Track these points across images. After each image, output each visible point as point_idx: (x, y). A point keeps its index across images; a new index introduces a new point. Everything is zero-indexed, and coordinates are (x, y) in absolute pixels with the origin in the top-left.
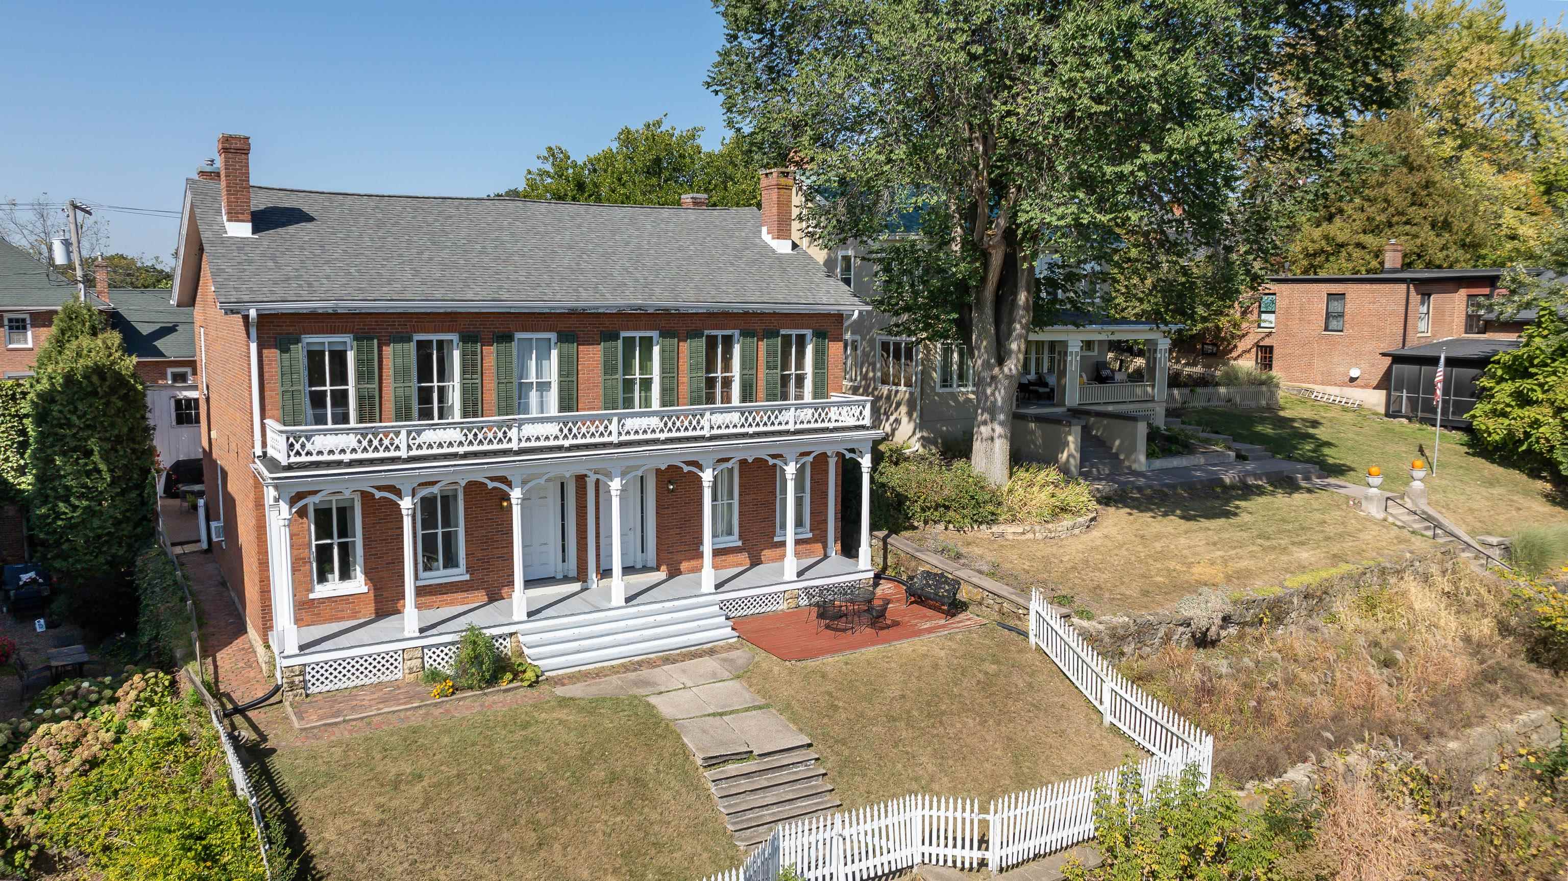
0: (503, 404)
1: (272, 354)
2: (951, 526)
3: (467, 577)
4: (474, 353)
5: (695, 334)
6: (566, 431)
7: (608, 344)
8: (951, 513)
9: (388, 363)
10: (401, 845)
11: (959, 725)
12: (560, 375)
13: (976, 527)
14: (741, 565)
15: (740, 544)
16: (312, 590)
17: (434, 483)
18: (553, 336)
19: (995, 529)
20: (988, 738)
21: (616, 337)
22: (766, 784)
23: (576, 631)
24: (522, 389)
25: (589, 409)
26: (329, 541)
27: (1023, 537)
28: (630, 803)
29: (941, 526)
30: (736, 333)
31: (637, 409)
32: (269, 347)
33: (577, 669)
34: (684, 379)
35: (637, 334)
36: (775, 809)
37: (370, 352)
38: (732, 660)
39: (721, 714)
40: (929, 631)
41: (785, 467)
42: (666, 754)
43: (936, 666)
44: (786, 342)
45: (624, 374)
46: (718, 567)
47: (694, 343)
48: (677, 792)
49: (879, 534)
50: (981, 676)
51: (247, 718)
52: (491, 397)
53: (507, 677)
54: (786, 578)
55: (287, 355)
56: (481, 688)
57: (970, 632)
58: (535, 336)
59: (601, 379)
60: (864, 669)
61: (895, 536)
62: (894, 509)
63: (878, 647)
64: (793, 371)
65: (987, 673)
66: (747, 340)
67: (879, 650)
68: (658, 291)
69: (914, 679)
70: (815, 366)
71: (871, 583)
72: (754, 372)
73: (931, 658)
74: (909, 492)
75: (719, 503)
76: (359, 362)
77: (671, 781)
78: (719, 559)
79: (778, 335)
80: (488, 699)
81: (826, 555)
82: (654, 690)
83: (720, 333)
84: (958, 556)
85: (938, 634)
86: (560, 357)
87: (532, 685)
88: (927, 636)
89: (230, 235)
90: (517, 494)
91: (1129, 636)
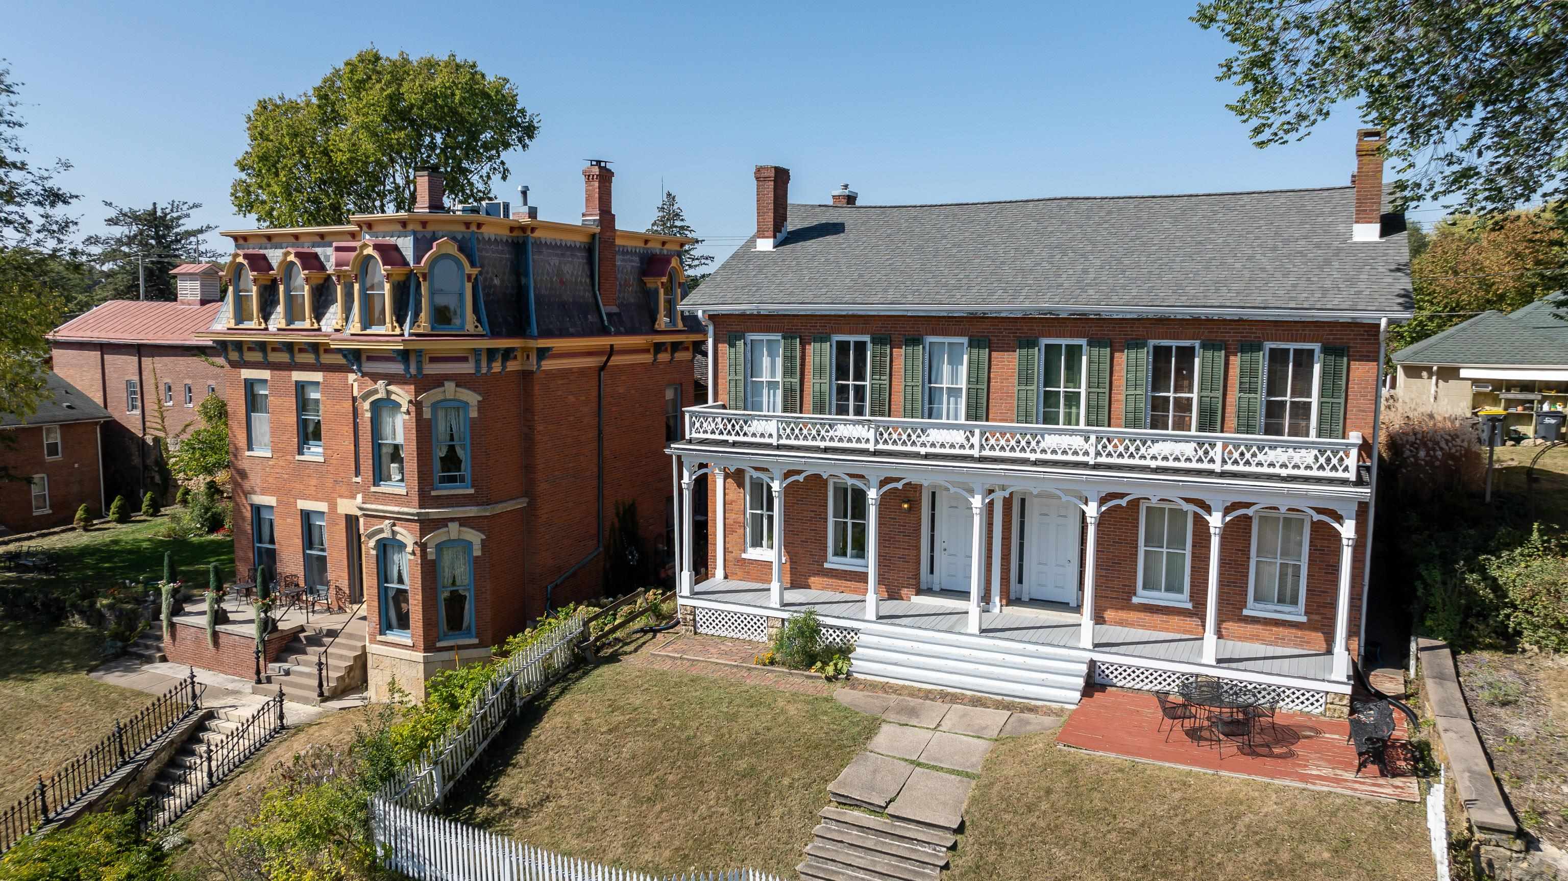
0: (909, 407)
1: (723, 348)
4: (883, 355)
5: (1136, 344)
7: (1023, 352)
9: (809, 360)
12: (969, 382)
15: (1189, 606)
16: (746, 551)
17: (799, 472)
18: (965, 340)
21: (1033, 344)
22: (874, 846)
23: (915, 644)
24: (932, 396)
25: (1001, 420)
26: (759, 512)
28: (742, 801)
30: (1197, 344)
31: (1061, 426)
32: (724, 342)
33: (886, 680)
34: (1120, 395)
35: (1064, 342)
37: (793, 350)
38: (1028, 723)
39: (919, 764)
40: (1304, 778)
41: (1207, 517)
42: (814, 775)
43: (1232, 819)
44: (1277, 357)
45: (1045, 386)
46: (1155, 628)
47: (1133, 354)
48: (790, 811)
49: (1424, 642)
50: (1285, 856)
51: (654, 637)
52: (898, 399)
53: (819, 664)
54: (1204, 661)
55: (733, 350)
56: (796, 668)
57: (1368, 803)
58: (947, 340)
59: (1016, 389)
60: (1132, 784)
61: (1447, 651)
62: (1479, 615)
63: (1196, 769)
64: (1288, 398)
65: (1300, 857)
66: (1209, 354)
67: (1189, 773)
68: (1091, 292)
69: (1179, 819)
70: (1322, 394)
71: (1346, 701)
72: (1219, 394)
73: (1242, 808)
74: (1513, 594)
75: (1165, 550)
76: (785, 357)
77: (794, 801)
78: (1158, 618)
79: (1259, 348)
80: (791, 679)
81: (1329, 652)
82: (904, 719)
83: (1174, 343)
84: (1504, 704)
85: (1310, 787)
86: (970, 362)
87: (829, 679)
88: (1287, 782)
89: (758, 249)
90: (872, 494)
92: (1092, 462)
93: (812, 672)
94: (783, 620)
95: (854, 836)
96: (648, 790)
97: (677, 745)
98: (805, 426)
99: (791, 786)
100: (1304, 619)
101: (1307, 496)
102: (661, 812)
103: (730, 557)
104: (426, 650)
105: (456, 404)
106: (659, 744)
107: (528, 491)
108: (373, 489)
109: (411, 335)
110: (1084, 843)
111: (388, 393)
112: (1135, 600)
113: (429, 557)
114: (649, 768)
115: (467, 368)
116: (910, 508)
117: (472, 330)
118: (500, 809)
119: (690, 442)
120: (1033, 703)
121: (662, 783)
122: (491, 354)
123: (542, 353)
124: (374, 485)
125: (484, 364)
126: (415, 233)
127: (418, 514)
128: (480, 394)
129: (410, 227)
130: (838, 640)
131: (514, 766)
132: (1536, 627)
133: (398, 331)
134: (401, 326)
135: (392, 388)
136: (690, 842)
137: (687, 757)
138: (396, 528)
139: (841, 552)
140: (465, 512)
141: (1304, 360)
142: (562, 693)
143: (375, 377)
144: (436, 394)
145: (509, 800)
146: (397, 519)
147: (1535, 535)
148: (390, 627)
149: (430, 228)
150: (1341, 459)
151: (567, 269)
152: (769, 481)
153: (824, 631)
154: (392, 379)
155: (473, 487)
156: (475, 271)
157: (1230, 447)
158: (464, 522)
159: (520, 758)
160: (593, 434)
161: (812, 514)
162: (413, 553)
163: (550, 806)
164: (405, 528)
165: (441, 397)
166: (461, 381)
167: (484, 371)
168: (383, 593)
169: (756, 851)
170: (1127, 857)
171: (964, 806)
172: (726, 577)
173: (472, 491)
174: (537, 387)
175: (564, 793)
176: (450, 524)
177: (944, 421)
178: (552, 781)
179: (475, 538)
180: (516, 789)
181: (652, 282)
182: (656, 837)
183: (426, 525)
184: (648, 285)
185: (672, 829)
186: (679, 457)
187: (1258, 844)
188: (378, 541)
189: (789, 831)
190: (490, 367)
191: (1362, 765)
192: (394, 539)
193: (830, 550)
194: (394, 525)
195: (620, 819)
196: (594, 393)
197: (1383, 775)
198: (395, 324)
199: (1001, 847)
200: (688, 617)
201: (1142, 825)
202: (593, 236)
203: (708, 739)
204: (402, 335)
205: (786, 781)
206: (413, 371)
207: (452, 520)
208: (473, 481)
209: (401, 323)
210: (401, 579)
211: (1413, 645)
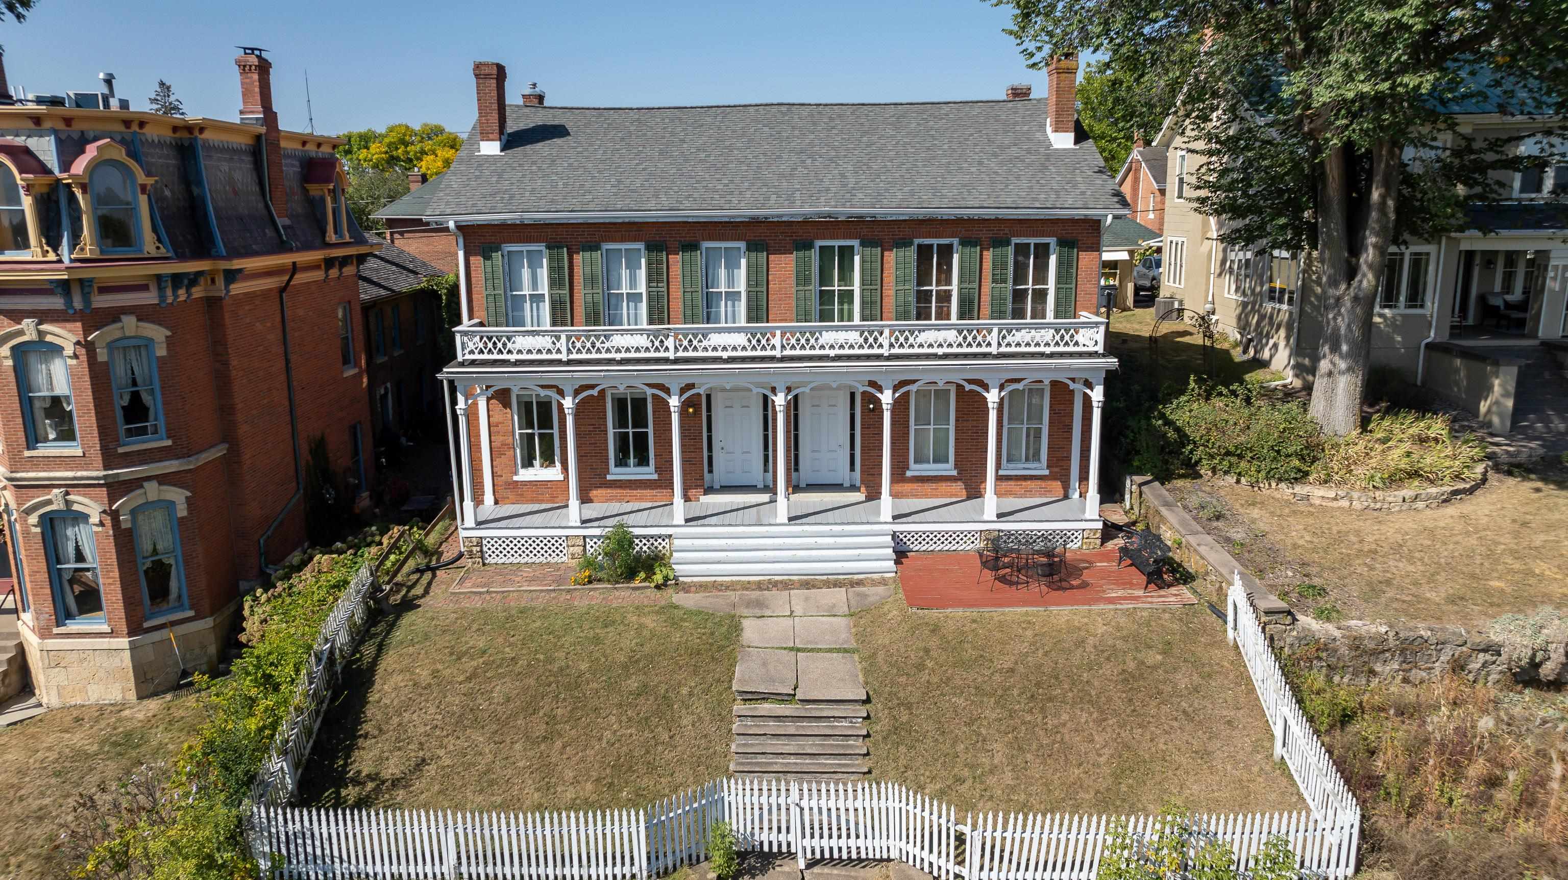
0: (689, 312)
1: (477, 261)
2: (1243, 480)
3: (655, 477)
4: (659, 262)
5: (904, 243)
6: (754, 342)
7: (801, 254)
8: (1243, 464)
9: (578, 271)
11: (1065, 717)
12: (749, 285)
13: (1274, 485)
14: (956, 496)
15: (955, 473)
16: (516, 473)
17: (592, 387)
18: (742, 245)
19: (1299, 489)
20: (1096, 738)
21: (808, 246)
22: (792, 731)
23: (730, 541)
24: (710, 300)
25: (781, 321)
26: (530, 431)
27: (1335, 504)
28: (647, 719)
29: (1231, 479)
30: (955, 241)
31: (836, 323)
32: (476, 255)
33: (713, 579)
34: (890, 291)
35: (837, 243)
36: (792, 760)
37: (560, 260)
38: (866, 596)
39: (798, 650)
40: (1111, 601)
41: (985, 394)
42: (710, 679)
43: (1081, 643)
44: (1022, 250)
45: (821, 286)
46: (926, 496)
47: (901, 252)
48: (700, 718)
49: (1138, 479)
50: (1131, 665)
51: (434, 576)
52: (677, 305)
53: (642, 575)
54: (986, 517)
55: (489, 263)
56: (617, 582)
57: (1164, 611)
58: (723, 245)
59: (794, 290)
60: (990, 631)
61: (1157, 484)
62: (1170, 453)
63: (1029, 609)
64: (1030, 286)
65: (1143, 663)
66: (967, 250)
67: (1027, 613)
68: (861, 196)
69: (1040, 652)
70: (1059, 280)
71: (1098, 535)
72: (976, 285)
73: (1083, 633)
74: (1195, 435)
75: (932, 427)
76: (551, 269)
77: (699, 707)
78: (928, 487)
79: (1008, 243)
80: (617, 593)
81: (1066, 497)
82: (758, 612)
83: (935, 242)
84: (1218, 517)
85: (1119, 606)
86: (749, 267)
87: (658, 587)
88: (1102, 606)
89: (482, 153)
90: (674, 402)
91: (1384, 651)
92: (886, 354)
93: (636, 583)
94: (584, 537)
95: (772, 727)
96: (540, 729)
97: (552, 679)
98: (578, 340)
99: (691, 694)
100: (1047, 472)
101: (1069, 369)
102: (564, 747)
103: (499, 481)
104: (130, 634)
105: (140, 342)
106: (532, 681)
107: (229, 436)
108: (27, 453)
109: (71, 261)
110: (976, 688)
111: (41, 333)
112: (909, 474)
113: (123, 526)
114: (530, 709)
115: (149, 298)
116: (695, 412)
117: (154, 253)
118: (370, 786)
119: (462, 364)
120: (856, 577)
121: (551, 719)
122: (177, 280)
123: (231, 276)
124: (28, 448)
125: (169, 292)
126: (55, 132)
127: (105, 477)
128: (167, 328)
129: (47, 125)
130: (645, 548)
131: (366, 736)
132: (1212, 457)
133: (51, 256)
134: (55, 250)
135: (45, 327)
136: (608, 771)
137: (568, 687)
138: (71, 497)
139: (622, 462)
140: (165, 467)
141: (1042, 253)
142: (380, 648)
143: (19, 315)
144: (112, 331)
145: (377, 774)
146: (70, 487)
147: (1192, 385)
148: (69, 616)
149: (77, 126)
150: (1072, 336)
151: (238, 176)
152: (559, 397)
153: (637, 541)
154: (45, 316)
155: (168, 438)
156: (150, 181)
157: (1004, 332)
158: (163, 479)
159: (367, 727)
160: (280, 364)
161: (591, 428)
162: (101, 524)
163: (431, 769)
164: (84, 495)
165: (118, 334)
166: (143, 314)
167: (170, 300)
168: (55, 577)
169: (681, 762)
170: (1015, 692)
171: (861, 678)
172: (496, 503)
173: (169, 443)
174: (227, 316)
175: (441, 752)
176: (146, 484)
177: (723, 325)
178: (421, 744)
179: (178, 496)
180: (381, 760)
181: (314, 189)
182: (569, 774)
183: (115, 489)
184: (311, 193)
185: (583, 760)
186: (451, 383)
187: (1108, 659)
188: (41, 516)
189: (706, 736)
191: (1148, 583)
192: (69, 510)
193: (612, 462)
194: (67, 493)
195: (521, 764)
196: (278, 318)
197: (1160, 588)
198: (46, 248)
199: (909, 706)
200: (474, 549)
201: (1016, 663)
202: (258, 137)
203: (584, 666)
204: (60, 261)
205: (685, 691)
206: (78, 304)
207: (149, 479)
208: (168, 430)
209: (55, 244)
210: (80, 557)
211: (1128, 482)
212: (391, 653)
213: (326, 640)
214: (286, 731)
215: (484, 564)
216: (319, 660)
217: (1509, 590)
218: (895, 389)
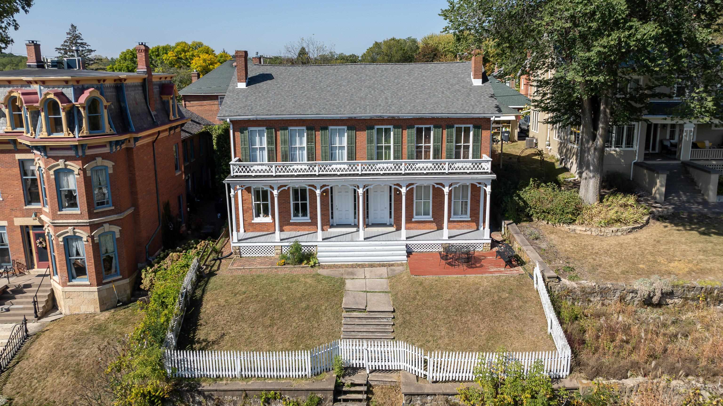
0: (324, 156)
1: (238, 134)
2: (550, 223)
3: (310, 221)
4: (312, 135)
5: (411, 127)
6: (350, 168)
7: (369, 131)
8: (550, 216)
9: (279, 138)
10: (226, 315)
12: (348, 144)
13: (561, 225)
14: (433, 229)
15: (432, 219)
16: (253, 219)
17: (285, 186)
18: (345, 128)
19: (571, 227)
20: (481, 325)
21: (372, 128)
22: (365, 323)
23: (340, 248)
24: (332, 150)
25: (361, 160)
26: (259, 202)
27: (585, 233)
28: (309, 318)
29: (545, 222)
30: (432, 126)
31: (384, 160)
32: (238, 131)
33: (334, 263)
34: (405, 146)
35: (384, 127)
36: (365, 334)
37: (272, 133)
38: (394, 270)
39: (367, 292)
40: (491, 272)
41: (443, 189)
42: (333, 304)
43: (477, 289)
44: (459, 130)
45: (377, 144)
46: (420, 229)
47: (410, 131)
48: (329, 318)
49: (507, 222)
50: (496, 298)
51: (221, 262)
52: (319, 152)
53: (305, 262)
54: (444, 238)
55: (243, 135)
56: (295, 265)
57: (511, 277)
58: (338, 127)
59: (366, 146)
60: (442, 284)
61: (514, 224)
62: (521, 211)
63: (459, 276)
64: (462, 144)
65: (501, 297)
66: (436, 130)
67: (457, 278)
68: (393, 108)
69: (461, 293)
70: (474, 142)
71: (489, 245)
72: (440, 144)
73: (478, 285)
74: (531, 204)
75: (423, 201)
76: (268, 137)
77: (329, 314)
78: (421, 225)
79: (453, 127)
80: (295, 269)
81: (478, 229)
82: (352, 277)
83: (424, 126)
84: (537, 239)
85: (494, 275)
86: (348, 136)
87: (312, 267)
88: (487, 275)
89: (238, 87)
90: (318, 192)
91: (594, 293)
92: (403, 173)
93: (303, 265)
94: (282, 246)
95: (357, 321)
96: (268, 322)
97: (272, 303)
98: (279, 167)
99: (326, 309)
100: (469, 219)
101: (477, 179)
102: (278, 329)
103: (246, 223)
104: (98, 285)
105: (103, 168)
106: (264, 304)
107: (135, 204)
108: (59, 213)
109: (79, 137)
110: (436, 307)
111: (66, 165)
112: (413, 220)
113: (96, 242)
114: (264, 314)
115: (106, 150)
116: (326, 195)
117: (109, 132)
118: (204, 344)
119: (233, 177)
120: (391, 262)
121: (272, 319)
122: (117, 143)
123: (136, 139)
124: (59, 211)
125: (114, 147)
126: (73, 86)
127: (89, 222)
128: (113, 162)
129: (71, 83)
130: (306, 251)
131: (201, 325)
132: (537, 213)
133: (71, 135)
134: (73, 133)
135: (67, 163)
136: (295, 338)
137: (278, 306)
138: (76, 230)
139: (296, 215)
140: (112, 218)
141: (467, 131)
142: (204, 291)
143: (56, 158)
144: (93, 164)
145: (206, 339)
146: (75, 226)
147: (531, 183)
148: (73, 278)
149: (80, 83)
150: (478, 166)
151: (137, 96)
152: (271, 190)
153: (303, 248)
154: (67, 159)
155: (113, 206)
156: (109, 104)
157: (451, 164)
158: (111, 223)
159: (201, 322)
160: (153, 173)
161: (284, 201)
162: (87, 241)
163: (227, 337)
164: (81, 229)
165: (95, 165)
166: (104, 156)
167: (114, 150)
168: (68, 261)
169: (322, 335)
170: (451, 308)
171: (392, 303)
172: (245, 231)
173: (113, 208)
174: (134, 155)
175: (231, 331)
176: (104, 225)
177: (338, 161)
178: (222, 328)
179: (116, 229)
180: (207, 334)
181: (165, 98)
182: (280, 339)
183: (93, 227)
184: (164, 99)
185: (285, 334)
187: (487, 296)
188: (64, 238)
189: (332, 325)
190: (116, 148)
191: (506, 265)
192: (75, 235)
193: (292, 215)
194: (74, 229)
195: (261, 335)
196: (152, 154)
197: (511, 267)
198: (69, 132)
199: (410, 313)
200: (237, 251)
201: (452, 297)
202: (144, 79)
203: (284, 298)
204: (75, 137)
205: (323, 308)
206: (80, 154)
207: (105, 223)
208: (113, 203)
209: (72, 131)
210: (78, 254)
211: (503, 223)
212: (208, 293)
213: (184, 288)
214: (172, 323)
215: (241, 257)
216: (182, 296)
217: (646, 269)
218: (407, 187)
